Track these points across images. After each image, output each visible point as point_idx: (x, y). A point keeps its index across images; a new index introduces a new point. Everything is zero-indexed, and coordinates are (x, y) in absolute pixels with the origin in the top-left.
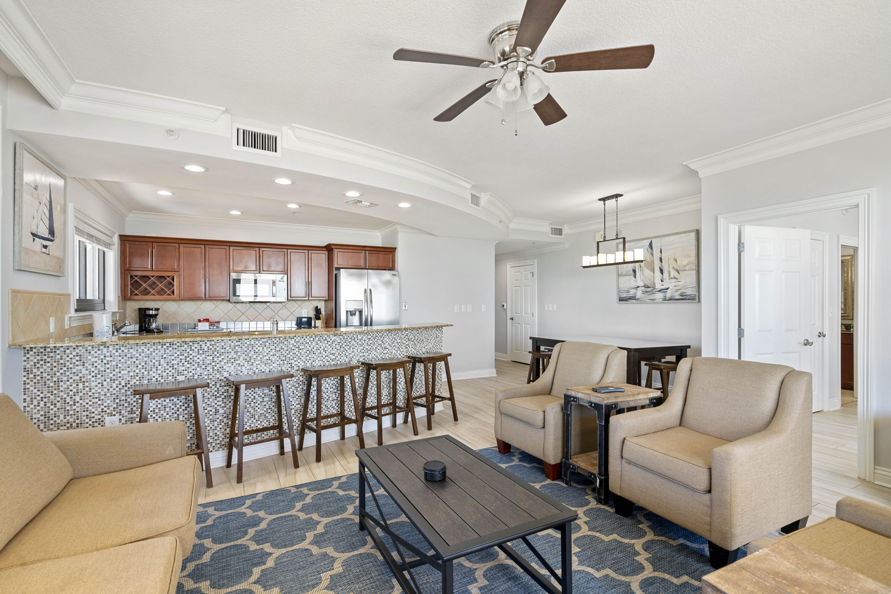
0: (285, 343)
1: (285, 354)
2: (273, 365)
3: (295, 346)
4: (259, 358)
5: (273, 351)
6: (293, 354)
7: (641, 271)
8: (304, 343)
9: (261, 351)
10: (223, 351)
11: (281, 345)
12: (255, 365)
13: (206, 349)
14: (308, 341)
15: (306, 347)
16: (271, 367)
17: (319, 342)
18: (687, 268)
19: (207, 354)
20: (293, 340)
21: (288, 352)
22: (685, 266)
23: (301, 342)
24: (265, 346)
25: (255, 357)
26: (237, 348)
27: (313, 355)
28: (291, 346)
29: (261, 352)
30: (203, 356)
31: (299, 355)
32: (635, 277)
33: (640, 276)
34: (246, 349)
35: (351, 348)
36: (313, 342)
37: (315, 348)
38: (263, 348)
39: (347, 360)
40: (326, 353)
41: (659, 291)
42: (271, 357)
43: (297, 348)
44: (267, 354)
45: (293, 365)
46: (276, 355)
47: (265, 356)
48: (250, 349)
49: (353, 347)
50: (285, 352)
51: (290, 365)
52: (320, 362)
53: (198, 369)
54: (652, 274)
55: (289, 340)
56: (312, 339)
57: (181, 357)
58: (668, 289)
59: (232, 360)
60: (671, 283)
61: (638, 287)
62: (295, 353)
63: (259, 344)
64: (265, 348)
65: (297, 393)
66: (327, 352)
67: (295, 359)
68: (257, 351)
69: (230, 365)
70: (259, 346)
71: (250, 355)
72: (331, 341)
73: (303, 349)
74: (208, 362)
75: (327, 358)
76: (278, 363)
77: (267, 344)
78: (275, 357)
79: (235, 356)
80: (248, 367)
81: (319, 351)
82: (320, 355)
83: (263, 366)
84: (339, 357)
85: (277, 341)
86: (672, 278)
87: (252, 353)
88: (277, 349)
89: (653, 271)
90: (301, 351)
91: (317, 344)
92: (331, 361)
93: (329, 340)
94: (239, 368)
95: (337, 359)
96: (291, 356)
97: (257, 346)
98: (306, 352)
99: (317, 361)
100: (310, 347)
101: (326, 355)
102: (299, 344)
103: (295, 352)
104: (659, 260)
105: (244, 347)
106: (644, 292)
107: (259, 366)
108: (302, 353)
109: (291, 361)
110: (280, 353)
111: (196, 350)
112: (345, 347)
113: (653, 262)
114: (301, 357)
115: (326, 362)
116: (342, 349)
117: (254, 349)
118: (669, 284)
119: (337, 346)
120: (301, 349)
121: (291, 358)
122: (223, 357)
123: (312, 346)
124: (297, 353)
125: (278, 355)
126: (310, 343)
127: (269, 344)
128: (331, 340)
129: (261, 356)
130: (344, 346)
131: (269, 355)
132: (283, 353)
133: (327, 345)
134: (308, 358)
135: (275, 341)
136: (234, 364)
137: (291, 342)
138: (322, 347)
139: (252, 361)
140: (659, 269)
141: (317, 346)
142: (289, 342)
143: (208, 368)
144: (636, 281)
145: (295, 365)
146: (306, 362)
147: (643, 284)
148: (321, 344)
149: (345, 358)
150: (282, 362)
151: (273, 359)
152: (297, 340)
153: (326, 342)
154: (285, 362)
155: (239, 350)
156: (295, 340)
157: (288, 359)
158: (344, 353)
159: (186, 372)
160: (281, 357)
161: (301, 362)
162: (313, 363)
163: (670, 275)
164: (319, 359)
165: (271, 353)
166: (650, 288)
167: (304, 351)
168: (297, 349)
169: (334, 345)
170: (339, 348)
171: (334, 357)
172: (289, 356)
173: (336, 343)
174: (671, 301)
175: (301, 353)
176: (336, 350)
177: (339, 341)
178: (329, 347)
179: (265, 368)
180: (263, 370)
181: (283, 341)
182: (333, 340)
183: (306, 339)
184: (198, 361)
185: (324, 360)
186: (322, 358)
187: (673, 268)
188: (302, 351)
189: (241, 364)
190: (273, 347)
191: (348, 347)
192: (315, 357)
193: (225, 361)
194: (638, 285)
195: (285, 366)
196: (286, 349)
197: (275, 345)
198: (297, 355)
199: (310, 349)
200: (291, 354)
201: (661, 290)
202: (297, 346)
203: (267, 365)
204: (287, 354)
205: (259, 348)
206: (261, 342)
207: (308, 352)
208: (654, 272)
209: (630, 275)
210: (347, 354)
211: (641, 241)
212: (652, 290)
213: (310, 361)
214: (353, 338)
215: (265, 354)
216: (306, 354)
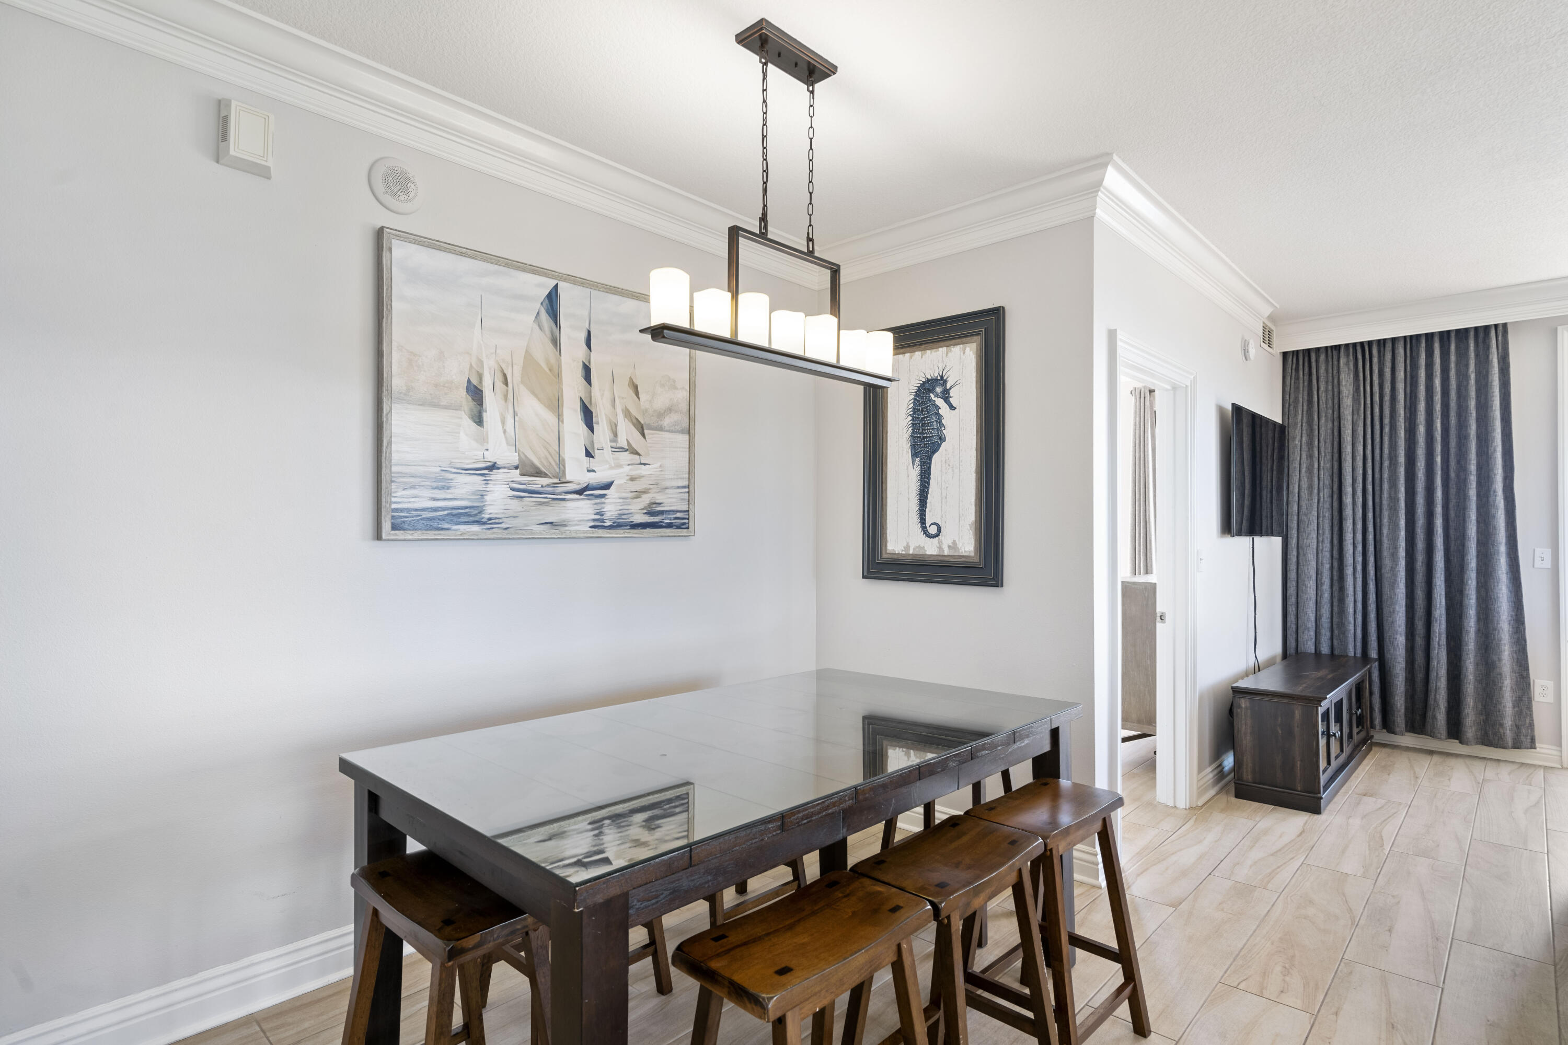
7: (506, 398)
18: (667, 422)
22: (661, 415)
32: (479, 420)
33: (503, 423)
41: (580, 492)
54: (551, 418)
58: (608, 486)
60: (619, 466)
61: (493, 467)
86: (622, 450)
89: (557, 406)
104: (579, 372)
106: (521, 493)
113: (557, 374)
118: (611, 468)
140: (578, 406)
144: (483, 440)
147: (514, 459)
163: (616, 435)
166: (545, 475)
174: (620, 533)
187: (627, 414)
194: (491, 457)
201: (587, 488)
208: (560, 417)
209: (458, 408)
211: (513, 272)
212: (555, 485)
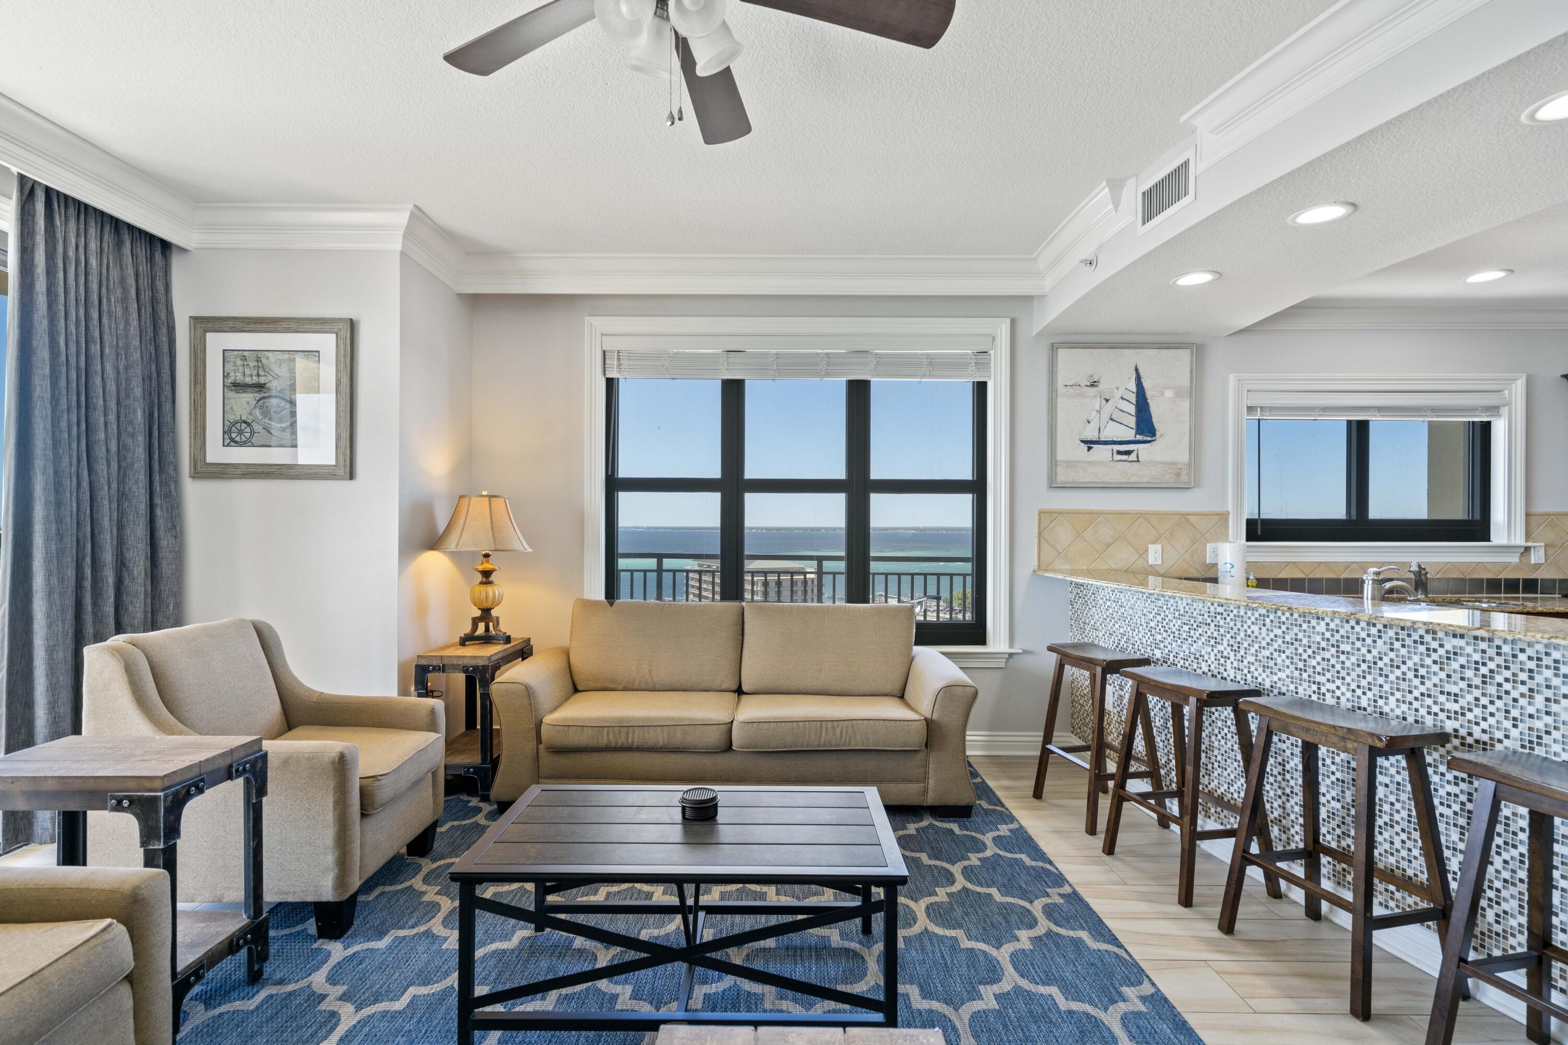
0: (1305, 626)
1: (1305, 656)
2: (1280, 674)
3: (1328, 640)
4: (1253, 650)
5: (1280, 641)
6: (1323, 659)
8: (1353, 638)
9: (1256, 633)
10: (1200, 618)
11: (1296, 629)
12: (1245, 662)
13: (1182, 612)
14: (1363, 635)
15: (1358, 650)
16: (1275, 678)
17: (1397, 645)
19: (1185, 620)
20: (1323, 624)
21: (1310, 652)
23: (1342, 632)
24: (1264, 625)
25: (1246, 644)
26: (1219, 617)
27: (1381, 680)
28: (1318, 638)
29: (1256, 637)
30: (1179, 622)
31: (1338, 667)
34: (1232, 624)
35: (1539, 700)
36: (1380, 642)
37: (1386, 660)
38: (1260, 629)
39: (1514, 733)
40: (1423, 683)
42: (1276, 655)
43: (1333, 646)
44: (1268, 644)
45: (1323, 690)
46: (1284, 652)
47: (1264, 648)
48: (1239, 625)
49: (1549, 693)
50: (1305, 651)
51: (1315, 687)
52: (1404, 707)
53: (1174, 644)
55: (1314, 622)
56: (1374, 631)
57: (1159, 618)
59: (1212, 642)
62: (1328, 660)
63: (1253, 619)
64: (1264, 629)
65: (1333, 768)
66: (1429, 684)
67: (1328, 675)
68: (1249, 632)
69: (1209, 649)
70: (1253, 623)
71: (1239, 639)
72: (1441, 651)
73: (1348, 653)
74: (1184, 635)
75: (1429, 701)
76: (1288, 672)
77: (1268, 621)
78: (1283, 656)
79: (1215, 634)
80: (1235, 664)
81: (1398, 673)
82: (1404, 685)
83: (1260, 670)
84: (1478, 711)
85: (1287, 619)
87: (1242, 634)
88: (1288, 638)
90: (1343, 658)
91: (1392, 650)
92: (1442, 716)
93: (1435, 645)
94: (1222, 661)
95: (1470, 716)
96: (1319, 663)
97: (1249, 623)
98: (1359, 666)
99: (1392, 700)
100: (1369, 651)
101: (1423, 689)
102: (1338, 636)
103: (1327, 655)
105: (1228, 619)
107: (1252, 668)
108: (1348, 664)
109: (1319, 678)
110: (1292, 648)
111: (1172, 609)
112: (1507, 686)
114: (1343, 673)
115: (1423, 711)
116: (1492, 690)
117: (1246, 627)
119: (1469, 673)
120: (1343, 653)
121: (1319, 669)
122: (1200, 630)
123: (1375, 652)
124: (1333, 661)
125: (1288, 653)
126: (1369, 641)
127: (1272, 621)
128: (1441, 646)
129: (1256, 646)
130: (1499, 679)
131: (1271, 649)
132: (1300, 650)
133: (1428, 661)
134: (1364, 683)
135: (1283, 619)
136: (1216, 651)
137: (1318, 629)
138: (1410, 664)
139: (1242, 652)
141: (1392, 655)
142: (1314, 628)
143: (1185, 647)
145: (1328, 691)
146: (1359, 692)
148: (1404, 651)
149: (1508, 724)
150: (1296, 674)
151: (1279, 661)
152: (1332, 626)
153: (1422, 649)
154: (1305, 676)
155: (1222, 622)
156: (1328, 624)
157: (1310, 671)
158: (1499, 704)
159: (1162, 645)
160: (1296, 659)
161: (1343, 689)
162: (1381, 702)
164: (1398, 695)
165: (1276, 646)
167: (1353, 659)
168: (1333, 650)
169: (1455, 665)
170: (1477, 681)
171: (1456, 707)
172: (1314, 663)
173: (1462, 660)
175: (1343, 663)
176: (1463, 685)
177: (1477, 657)
178: (1435, 668)
179: (1264, 675)
180: (1260, 680)
181: (1300, 621)
182: (1448, 647)
183: (1358, 628)
184: (1174, 630)
185: (1416, 704)
186: (1409, 698)
188: (1348, 659)
189: (1225, 654)
190: (1279, 632)
191: (1524, 689)
192: (1387, 687)
193: (1203, 639)
195: (1305, 685)
196: (1305, 641)
197: (1284, 628)
198: (1333, 666)
199: (1369, 657)
200: (1319, 658)
202: (1333, 641)
203: (1268, 671)
204: (1309, 657)
205: (1253, 627)
206: (1257, 615)
207: (1364, 666)
210: (1515, 713)
213: (1369, 694)
214: (1547, 661)
215: (1264, 644)
216: (1359, 671)
